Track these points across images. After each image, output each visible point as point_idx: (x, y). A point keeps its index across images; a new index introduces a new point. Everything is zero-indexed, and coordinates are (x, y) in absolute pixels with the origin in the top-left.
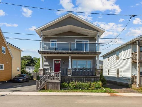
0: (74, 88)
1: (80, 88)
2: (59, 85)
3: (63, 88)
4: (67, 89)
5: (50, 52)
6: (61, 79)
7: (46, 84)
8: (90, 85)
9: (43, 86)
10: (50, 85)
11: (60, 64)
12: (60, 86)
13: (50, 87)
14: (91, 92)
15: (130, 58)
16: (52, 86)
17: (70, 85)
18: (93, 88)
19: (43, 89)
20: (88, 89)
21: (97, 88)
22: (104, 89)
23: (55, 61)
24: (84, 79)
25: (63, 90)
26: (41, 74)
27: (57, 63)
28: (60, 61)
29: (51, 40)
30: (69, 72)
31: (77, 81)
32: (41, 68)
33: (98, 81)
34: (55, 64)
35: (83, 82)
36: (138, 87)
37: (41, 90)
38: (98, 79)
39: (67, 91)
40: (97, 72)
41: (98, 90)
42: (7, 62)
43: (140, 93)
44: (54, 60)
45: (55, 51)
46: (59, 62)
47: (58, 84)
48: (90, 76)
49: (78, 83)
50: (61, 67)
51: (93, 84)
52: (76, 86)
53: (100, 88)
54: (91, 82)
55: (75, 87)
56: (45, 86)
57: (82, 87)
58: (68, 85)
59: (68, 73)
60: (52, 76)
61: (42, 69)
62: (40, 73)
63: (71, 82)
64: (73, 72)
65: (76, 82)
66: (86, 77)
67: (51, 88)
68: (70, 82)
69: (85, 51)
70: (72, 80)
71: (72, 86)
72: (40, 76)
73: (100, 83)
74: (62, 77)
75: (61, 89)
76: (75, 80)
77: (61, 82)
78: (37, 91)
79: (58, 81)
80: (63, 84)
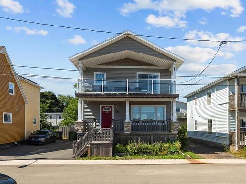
0: (135, 153)
1: (144, 153)
2: (111, 149)
3: (117, 153)
4: (124, 155)
5: (95, 95)
6: (114, 138)
7: (88, 147)
8: (161, 147)
9: (85, 151)
10: (96, 150)
11: (111, 112)
12: (113, 151)
13: (95, 153)
14: (162, 158)
15: (226, 103)
16: (99, 150)
17: (128, 148)
18: (166, 152)
19: (84, 155)
20: (157, 154)
21: (172, 153)
22: (182, 153)
23: (103, 107)
24: (152, 139)
25: (116, 157)
26: (80, 130)
27: (107, 111)
28: (111, 108)
29: (96, 73)
30: (127, 127)
31: (139, 141)
32: (80, 120)
33: (174, 141)
34: (103, 113)
35: (150, 144)
36: (237, 149)
37: (81, 156)
38: (174, 138)
39: (123, 157)
40: (173, 127)
41: (173, 156)
42: (17, 110)
43: (238, 159)
44: (101, 106)
45: (103, 93)
46: (109, 109)
47: (109, 147)
48: (162, 133)
49: (142, 145)
50: (113, 118)
51: (166, 145)
52: (138, 150)
53: (178, 153)
54: (162, 143)
55: (136, 151)
56: (87, 151)
57: (147, 151)
58: (126, 148)
59: (125, 128)
60: (98, 134)
61: (81, 123)
62: (77, 129)
63: (131, 143)
64: (133, 126)
65: (138, 143)
66: (155, 135)
67: (98, 154)
68: (128, 144)
69: (152, 93)
70: (132, 139)
71: (131, 149)
72: (78, 134)
73: (177, 144)
74: (115, 136)
75: (113, 155)
76: (137, 140)
77: (114, 144)
78: (74, 158)
79: (108, 142)
80: (117, 146)
